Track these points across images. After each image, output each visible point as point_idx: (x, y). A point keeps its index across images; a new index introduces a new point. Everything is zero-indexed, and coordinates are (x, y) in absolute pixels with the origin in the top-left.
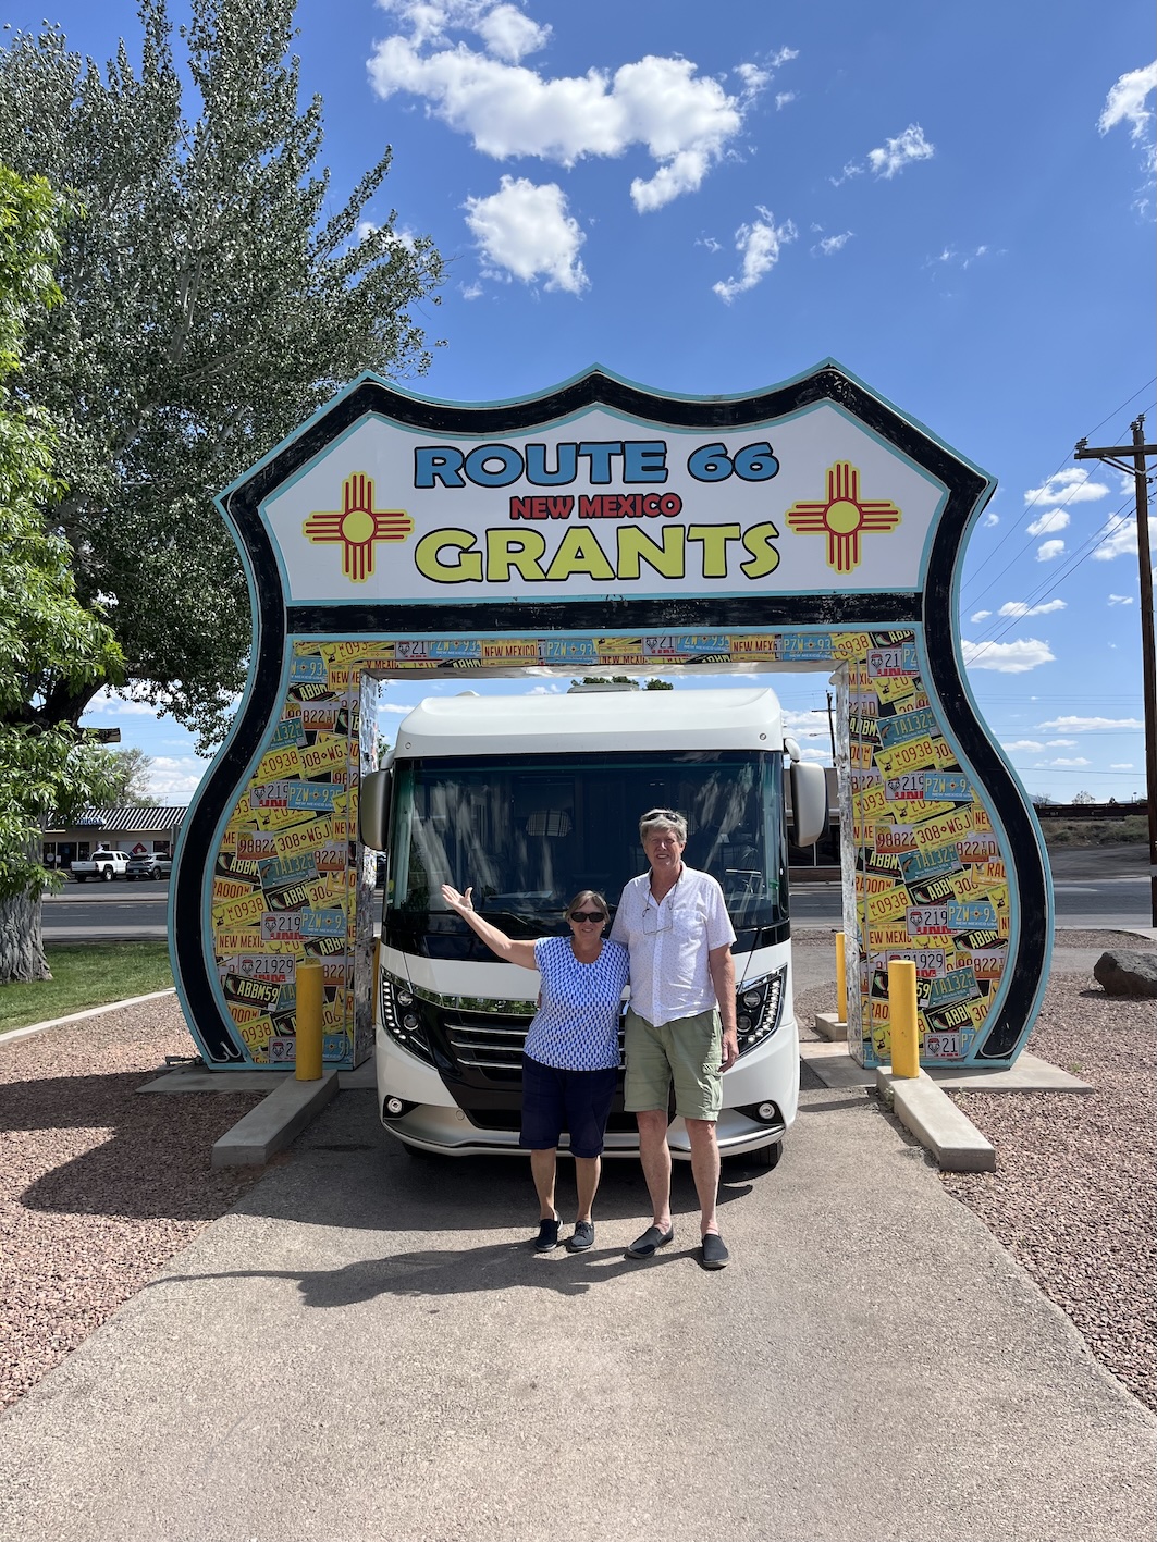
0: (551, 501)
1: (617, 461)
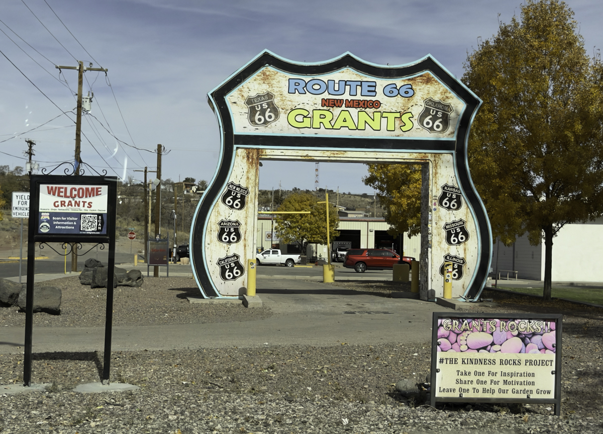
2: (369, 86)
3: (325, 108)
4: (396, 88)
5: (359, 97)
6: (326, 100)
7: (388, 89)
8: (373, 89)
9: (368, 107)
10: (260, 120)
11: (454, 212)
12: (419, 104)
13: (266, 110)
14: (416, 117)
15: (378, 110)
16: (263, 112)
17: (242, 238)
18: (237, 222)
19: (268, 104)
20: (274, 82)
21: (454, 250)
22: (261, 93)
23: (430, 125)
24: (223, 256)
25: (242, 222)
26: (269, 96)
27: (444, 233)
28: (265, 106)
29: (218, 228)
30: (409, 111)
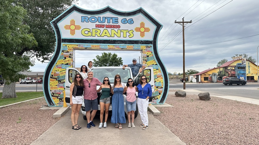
0: (101, 25)
1: (111, 20)
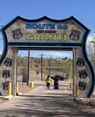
2: (52, 26)
3: (38, 33)
4: (61, 26)
5: (49, 29)
6: (38, 31)
7: (59, 26)
8: (54, 27)
9: (52, 33)
10: (16, 37)
11: (82, 67)
12: (69, 31)
13: (18, 34)
14: (68, 35)
15: (56, 34)
16: (17, 35)
17: (11, 76)
18: (9, 70)
19: (19, 32)
20: (21, 25)
21: (82, 80)
22: (17, 29)
23: (73, 38)
24: (4, 82)
25: (11, 71)
26: (20, 30)
27: (79, 74)
28: (18, 33)
29: (3, 72)
30: (66, 33)
